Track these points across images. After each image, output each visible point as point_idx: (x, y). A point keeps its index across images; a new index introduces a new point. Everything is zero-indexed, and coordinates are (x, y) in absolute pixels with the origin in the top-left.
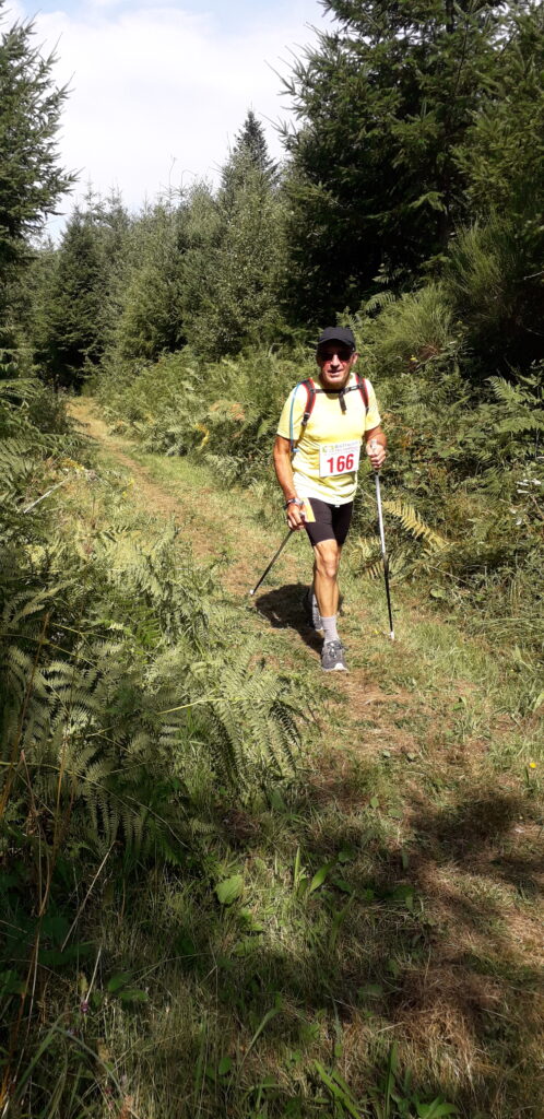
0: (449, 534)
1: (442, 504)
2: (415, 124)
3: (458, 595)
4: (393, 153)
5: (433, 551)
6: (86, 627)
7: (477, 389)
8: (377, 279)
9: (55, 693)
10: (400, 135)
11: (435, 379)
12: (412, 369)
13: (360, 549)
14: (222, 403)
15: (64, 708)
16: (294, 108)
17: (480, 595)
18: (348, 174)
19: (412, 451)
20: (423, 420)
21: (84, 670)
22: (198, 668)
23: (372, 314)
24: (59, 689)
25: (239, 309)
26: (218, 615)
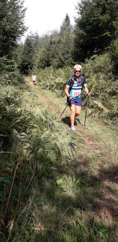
0: (109, 108)
1: (107, 102)
2: (105, 16)
3: (110, 122)
4: (99, 23)
5: (105, 112)
6: (29, 126)
7: (116, 77)
8: (94, 52)
9: (22, 139)
10: (101, 19)
11: (107, 74)
12: (101, 72)
13: (89, 111)
14: (59, 78)
15: (24, 142)
16: (77, 13)
17: (115, 122)
18: (89, 28)
19: (101, 90)
20: (104, 83)
21: (29, 135)
22: (53, 135)
23: (93, 59)
24: (23, 138)
25: (63, 58)
26: (57, 124)
